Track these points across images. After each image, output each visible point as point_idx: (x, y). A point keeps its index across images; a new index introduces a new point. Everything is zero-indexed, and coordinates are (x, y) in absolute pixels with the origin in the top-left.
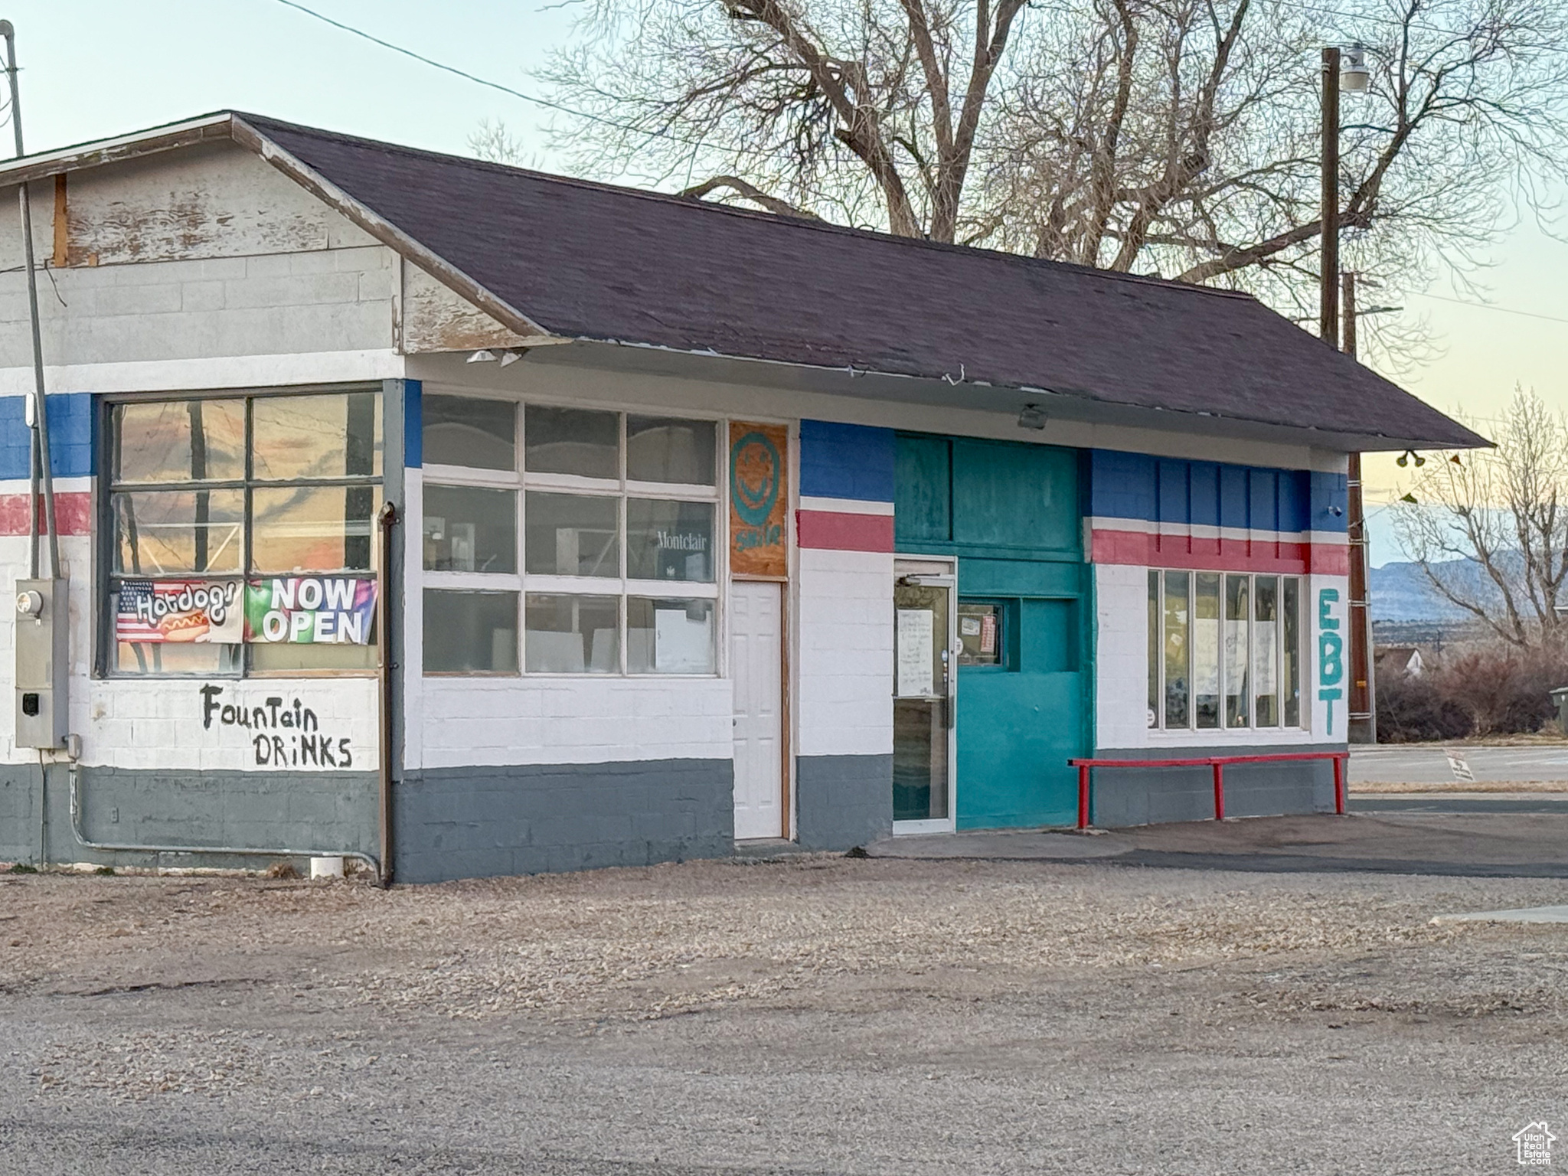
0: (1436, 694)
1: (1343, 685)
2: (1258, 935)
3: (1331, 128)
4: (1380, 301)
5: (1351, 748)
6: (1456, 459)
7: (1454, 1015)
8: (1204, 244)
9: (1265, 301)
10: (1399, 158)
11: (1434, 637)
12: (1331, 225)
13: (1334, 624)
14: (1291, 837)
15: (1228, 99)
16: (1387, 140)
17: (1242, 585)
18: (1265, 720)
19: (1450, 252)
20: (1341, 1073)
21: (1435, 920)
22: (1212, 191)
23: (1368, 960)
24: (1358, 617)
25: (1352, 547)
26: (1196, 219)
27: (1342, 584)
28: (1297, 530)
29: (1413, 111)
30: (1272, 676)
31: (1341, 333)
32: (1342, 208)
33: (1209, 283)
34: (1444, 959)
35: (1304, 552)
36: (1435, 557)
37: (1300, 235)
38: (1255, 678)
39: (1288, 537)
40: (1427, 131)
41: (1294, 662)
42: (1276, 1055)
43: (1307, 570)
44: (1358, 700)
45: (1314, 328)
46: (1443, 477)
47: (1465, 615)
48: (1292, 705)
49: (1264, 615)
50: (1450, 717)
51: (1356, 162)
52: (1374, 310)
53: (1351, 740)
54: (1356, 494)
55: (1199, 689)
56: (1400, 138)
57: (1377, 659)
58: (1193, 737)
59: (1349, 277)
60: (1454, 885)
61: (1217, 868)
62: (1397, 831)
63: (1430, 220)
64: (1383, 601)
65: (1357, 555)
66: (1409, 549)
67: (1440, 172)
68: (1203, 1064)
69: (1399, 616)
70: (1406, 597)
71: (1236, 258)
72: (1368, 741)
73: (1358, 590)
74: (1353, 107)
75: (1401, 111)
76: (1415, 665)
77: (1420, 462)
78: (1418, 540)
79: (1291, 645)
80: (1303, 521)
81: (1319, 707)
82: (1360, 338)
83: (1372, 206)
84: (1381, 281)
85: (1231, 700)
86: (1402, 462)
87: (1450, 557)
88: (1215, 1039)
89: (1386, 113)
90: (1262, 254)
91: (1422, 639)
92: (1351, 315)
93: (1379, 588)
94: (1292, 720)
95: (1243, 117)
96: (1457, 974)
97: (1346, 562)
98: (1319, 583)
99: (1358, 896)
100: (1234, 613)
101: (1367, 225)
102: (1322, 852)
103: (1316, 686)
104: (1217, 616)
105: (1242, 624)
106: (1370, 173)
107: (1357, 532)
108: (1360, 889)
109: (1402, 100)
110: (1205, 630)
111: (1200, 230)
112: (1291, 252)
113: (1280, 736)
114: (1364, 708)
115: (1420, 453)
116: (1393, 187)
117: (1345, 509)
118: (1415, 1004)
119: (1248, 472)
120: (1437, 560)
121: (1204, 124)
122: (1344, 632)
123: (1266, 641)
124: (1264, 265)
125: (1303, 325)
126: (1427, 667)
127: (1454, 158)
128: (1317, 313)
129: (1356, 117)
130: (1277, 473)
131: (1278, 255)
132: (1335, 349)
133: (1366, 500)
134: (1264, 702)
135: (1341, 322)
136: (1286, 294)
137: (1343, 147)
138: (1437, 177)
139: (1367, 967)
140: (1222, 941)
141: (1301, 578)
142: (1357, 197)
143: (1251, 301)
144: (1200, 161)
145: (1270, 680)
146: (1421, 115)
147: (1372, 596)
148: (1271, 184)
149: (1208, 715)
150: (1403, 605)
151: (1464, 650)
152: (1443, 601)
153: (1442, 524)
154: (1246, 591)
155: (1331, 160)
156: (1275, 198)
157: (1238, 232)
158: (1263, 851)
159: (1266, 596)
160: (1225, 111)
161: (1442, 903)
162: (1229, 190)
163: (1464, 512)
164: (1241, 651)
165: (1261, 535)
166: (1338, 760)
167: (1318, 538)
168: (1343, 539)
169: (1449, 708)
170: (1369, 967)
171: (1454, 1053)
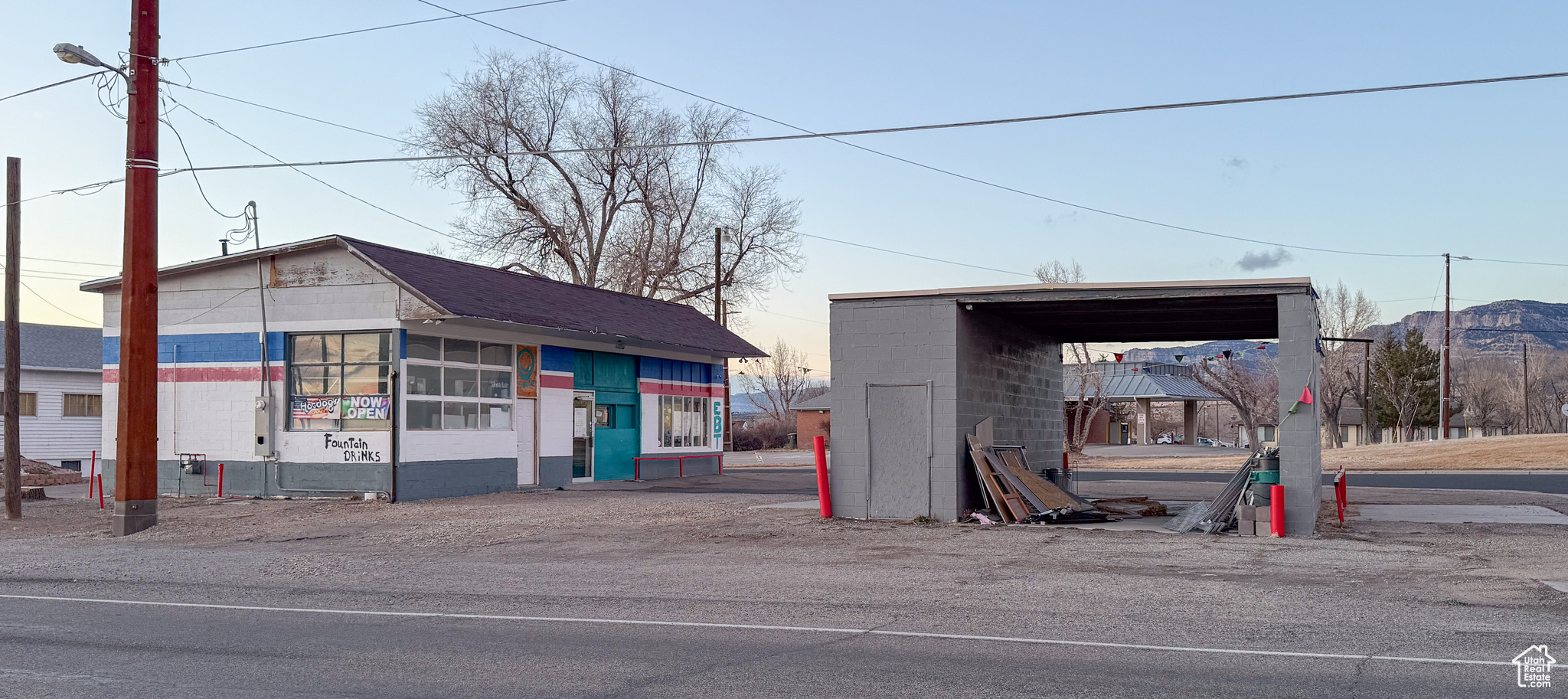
0: (752, 436)
1: (722, 433)
2: (693, 513)
3: (718, 254)
4: (734, 310)
5: (724, 453)
6: (757, 361)
7: (755, 538)
8: (677, 290)
9: (698, 309)
10: (740, 264)
11: (751, 417)
12: (718, 284)
13: (719, 413)
14: (705, 482)
15: (685, 243)
16: (737, 258)
17: (689, 400)
18: (696, 444)
19: (756, 294)
20: (718, 557)
21: (750, 508)
22: (681, 273)
23: (728, 521)
24: (727, 411)
25: (725, 388)
26: (675, 282)
27: (721, 400)
28: (707, 383)
29: (744, 249)
30: (699, 430)
31: (722, 320)
32: (722, 279)
33: (679, 302)
34: (753, 520)
35: (709, 390)
36: (752, 392)
37: (708, 288)
38: (693, 430)
39: (704, 385)
40: (749, 255)
41: (706, 425)
42: (698, 552)
43: (710, 396)
44: (726, 437)
45: (713, 318)
46: (754, 366)
47: (761, 410)
48: (705, 439)
49: (696, 410)
50: (756, 443)
51: (727, 263)
52: (732, 312)
53: (724, 451)
54: (726, 371)
55: (675, 434)
56: (740, 258)
57: (733, 424)
58: (673, 450)
59: (724, 302)
60: (756, 497)
61: (681, 492)
62: (738, 480)
63: (751, 284)
64: (735, 406)
65: (727, 391)
66: (743, 389)
67: (753, 269)
68: (674, 556)
69: (740, 411)
70: (743, 404)
71: (688, 295)
72: (730, 451)
73: (727, 402)
74: (726, 247)
75: (741, 249)
76: (745, 426)
77: (746, 361)
78: (746, 387)
79: (705, 420)
80: (709, 381)
81: (714, 440)
82: (728, 321)
83: (732, 279)
84: (735, 303)
85: (685, 437)
86: (741, 361)
87: (756, 392)
88: (679, 547)
89: (736, 249)
90: (696, 293)
91: (748, 418)
92: (725, 314)
93: (734, 402)
94: (705, 444)
95: (691, 248)
96: (756, 525)
97: (723, 393)
98: (714, 400)
99: (725, 501)
100: (686, 410)
101: (730, 285)
102: (715, 487)
103: (713, 433)
104: (681, 410)
105: (689, 413)
106: (731, 268)
107: (726, 383)
108: (726, 498)
109: (741, 245)
110: (677, 415)
111: (676, 285)
112: (706, 293)
113: (701, 449)
114: (729, 440)
115: (746, 359)
116: (738, 272)
117: (722, 375)
118: (743, 535)
119: (691, 364)
120: (752, 393)
121: (677, 252)
122: (722, 416)
123: (697, 418)
124: (697, 297)
125: (709, 317)
126: (749, 427)
127: (757, 264)
128: (714, 313)
129: (726, 250)
130: (700, 364)
131: (702, 294)
132: (720, 325)
133: (729, 373)
134: (696, 438)
135: (721, 316)
136: (704, 306)
137: (722, 260)
138: (752, 270)
139: (729, 524)
140: (681, 516)
141: (708, 398)
142: (727, 275)
143: (693, 308)
144: (676, 263)
145: (698, 431)
146: (747, 250)
147: (731, 404)
148: (699, 270)
149: (678, 443)
150: (741, 407)
151: (760, 421)
152: (754, 406)
153: (754, 381)
154: (690, 402)
155: (718, 263)
156: (701, 275)
157: (689, 286)
158: (696, 486)
159: (697, 404)
160: (685, 247)
161: (752, 502)
162: (685, 273)
163: (761, 378)
164: (689, 422)
165: (694, 384)
166: (720, 457)
167: (714, 385)
168: (722, 386)
169: (755, 440)
170: (728, 524)
171: (755, 550)
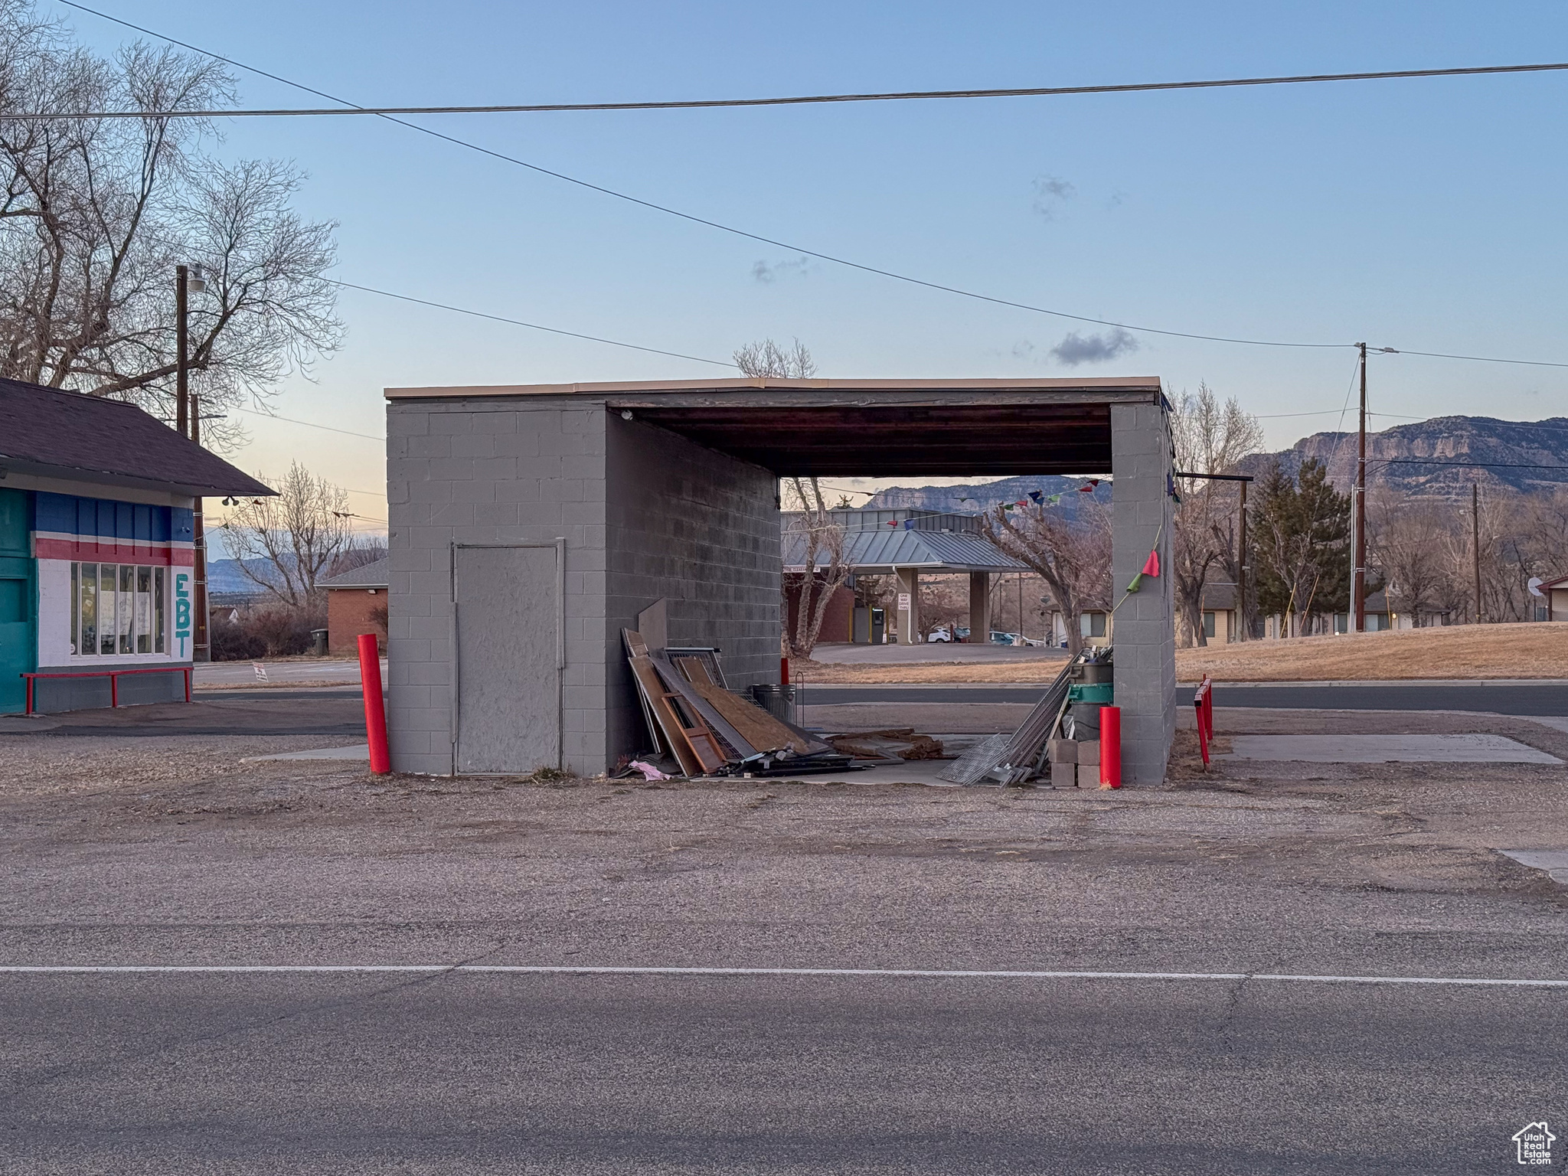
0: (245, 633)
1: (191, 629)
2: (136, 773)
3: (183, 312)
4: (213, 411)
5: (195, 664)
6: (256, 502)
7: (251, 814)
8: (106, 374)
9: (144, 409)
10: (223, 331)
11: (244, 601)
12: (183, 366)
14: (158, 716)
15: (120, 291)
16: (215, 321)
17: (129, 571)
18: (143, 649)
19: (254, 386)
20: (184, 850)
21: (242, 761)
22: (112, 343)
23: (203, 784)
24: (200, 590)
25: (197, 551)
26: (101, 360)
27: (190, 572)
28: (163, 540)
29: (231, 304)
30: (147, 624)
31: (190, 429)
32: (190, 357)
33: (110, 396)
34: (246, 782)
35: (167, 554)
36: (246, 557)
37: (165, 372)
38: (137, 625)
39: (156, 544)
40: (240, 316)
41: (161, 616)
42: (145, 841)
43: (169, 563)
44: (199, 637)
45: (173, 425)
46: (250, 511)
47: (263, 589)
48: (160, 641)
49: (143, 588)
50: (254, 647)
51: (198, 330)
52: (209, 416)
53: (195, 660)
54: (199, 520)
55: (102, 631)
56: (224, 319)
57: (212, 614)
58: (99, 659)
59: (195, 398)
60: (254, 740)
61: (113, 735)
62: (221, 711)
63: (244, 367)
64: (216, 581)
65: (200, 555)
66: (231, 552)
67: (247, 340)
68: (101, 849)
69: (225, 590)
70: (230, 579)
71: (126, 383)
72: (206, 660)
73: (200, 574)
74: (196, 300)
75: (224, 304)
76: (234, 617)
77: (236, 503)
78: (236, 548)
79: (159, 605)
80: (167, 536)
81: (176, 642)
82: (201, 432)
83: (207, 357)
84: (215, 401)
85: (123, 638)
86: (225, 503)
87: (254, 557)
88: (109, 834)
89: (215, 305)
90: (142, 381)
91: (239, 602)
92: (195, 419)
93: (213, 574)
94: (159, 649)
95: (130, 301)
96: (253, 791)
97: (193, 558)
98: (176, 570)
99: (198, 749)
100: (124, 588)
101: (205, 368)
102: (178, 724)
103: (174, 629)
104: (114, 589)
105: (129, 594)
106: (206, 338)
107: (199, 542)
108: (199, 745)
109: (225, 298)
110: (106, 598)
111: (104, 366)
112: (160, 381)
113: (152, 658)
114: (204, 642)
115: (236, 498)
116: (221, 346)
117: (192, 527)
118: (229, 809)
119: (133, 507)
120: (248, 558)
121: (105, 304)
122: (191, 599)
123: (144, 604)
124: (143, 388)
125: (167, 423)
126: (241, 619)
127: (255, 333)
128: (175, 417)
129: (198, 306)
130: (151, 507)
131: (152, 382)
132: (186, 438)
133: (205, 523)
134: (142, 639)
135: (189, 422)
136: (157, 405)
137: (190, 323)
138: (246, 344)
139: (200, 789)
140: (114, 778)
141: (165, 568)
142: (199, 351)
143: (135, 408)
144: (103, 326)
145: (147, 626)
146: (236, 308)
147: (209, 578)
148: (148, 340)
149: (108, 648)
150: (228, 584)
151: (262, 608)
152: (250, 581)
153: (250, 538)
154: (132, 574)
155: (182, 329)
156: (150, 349)
157: (129, 367)
158: (142, 724)
159: (144, 578)
160: (119, 297)
161: (246, 751)
162: (120, 344)
163: (263, 531)
164: (129, 610)
165: (141, 543)
166: (186, 671)
167: (176, 545)
168: (191, 546)
169: (252, 641)
170: (202, 789)
171: (252, 835)
